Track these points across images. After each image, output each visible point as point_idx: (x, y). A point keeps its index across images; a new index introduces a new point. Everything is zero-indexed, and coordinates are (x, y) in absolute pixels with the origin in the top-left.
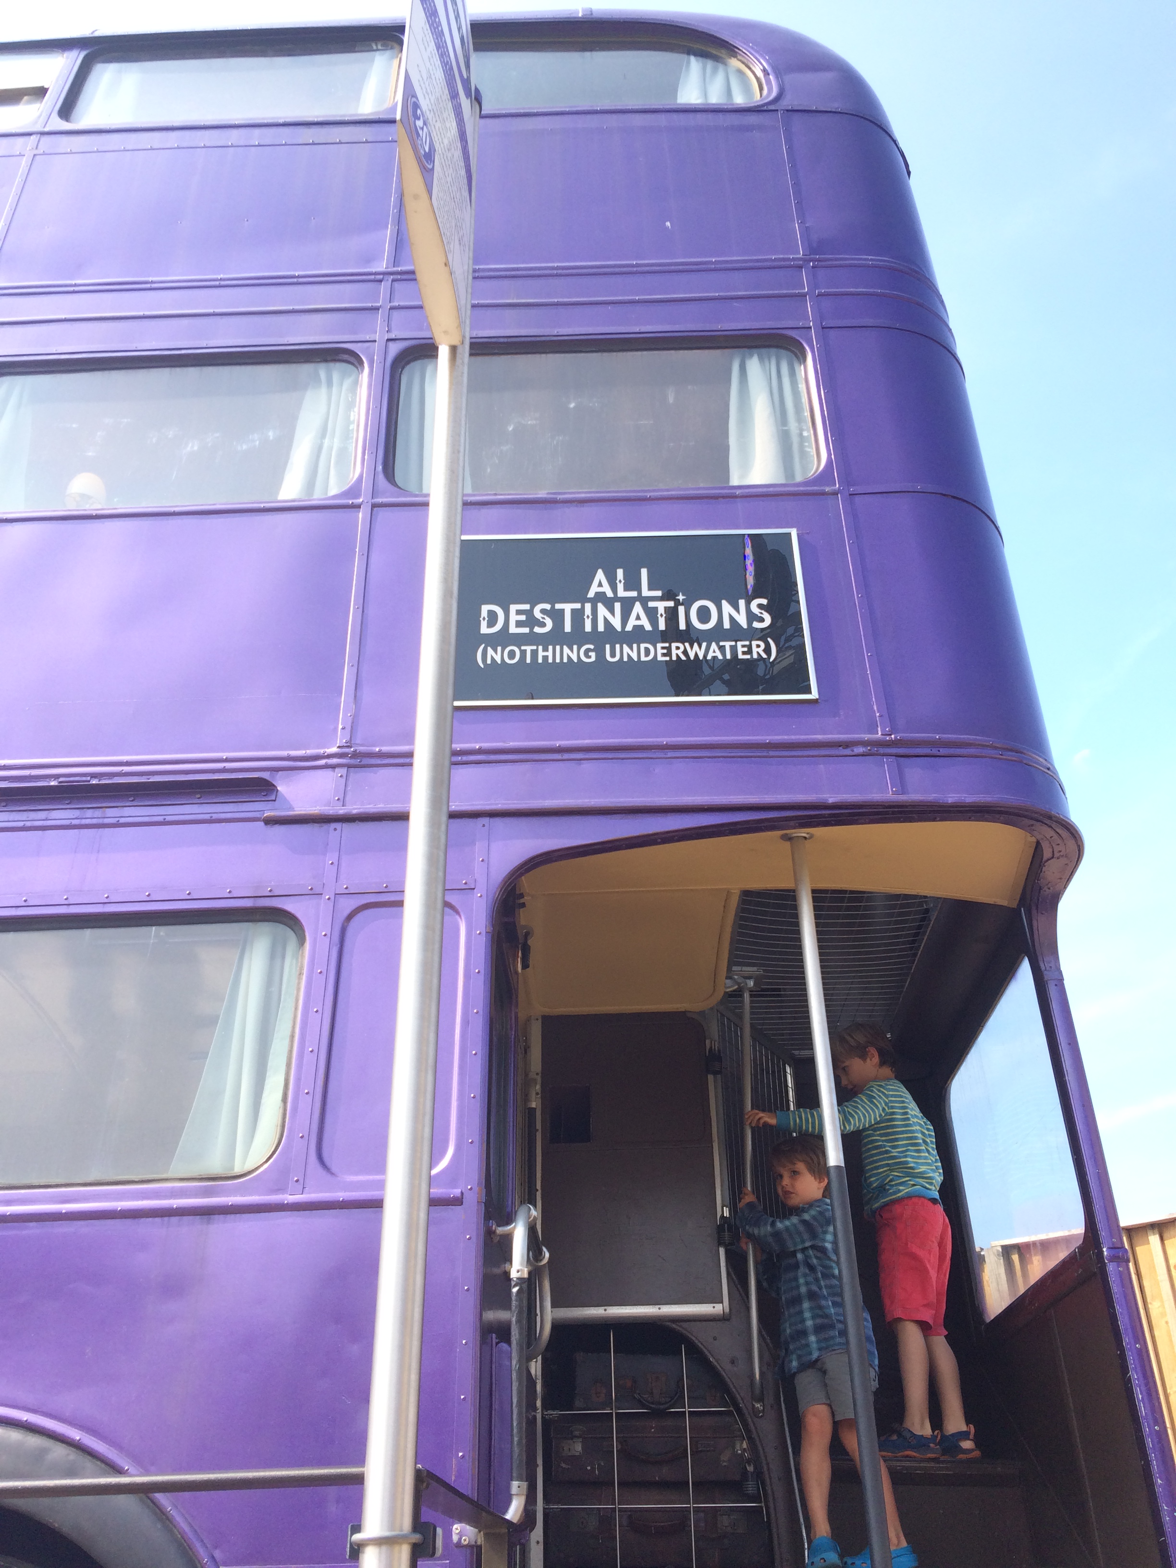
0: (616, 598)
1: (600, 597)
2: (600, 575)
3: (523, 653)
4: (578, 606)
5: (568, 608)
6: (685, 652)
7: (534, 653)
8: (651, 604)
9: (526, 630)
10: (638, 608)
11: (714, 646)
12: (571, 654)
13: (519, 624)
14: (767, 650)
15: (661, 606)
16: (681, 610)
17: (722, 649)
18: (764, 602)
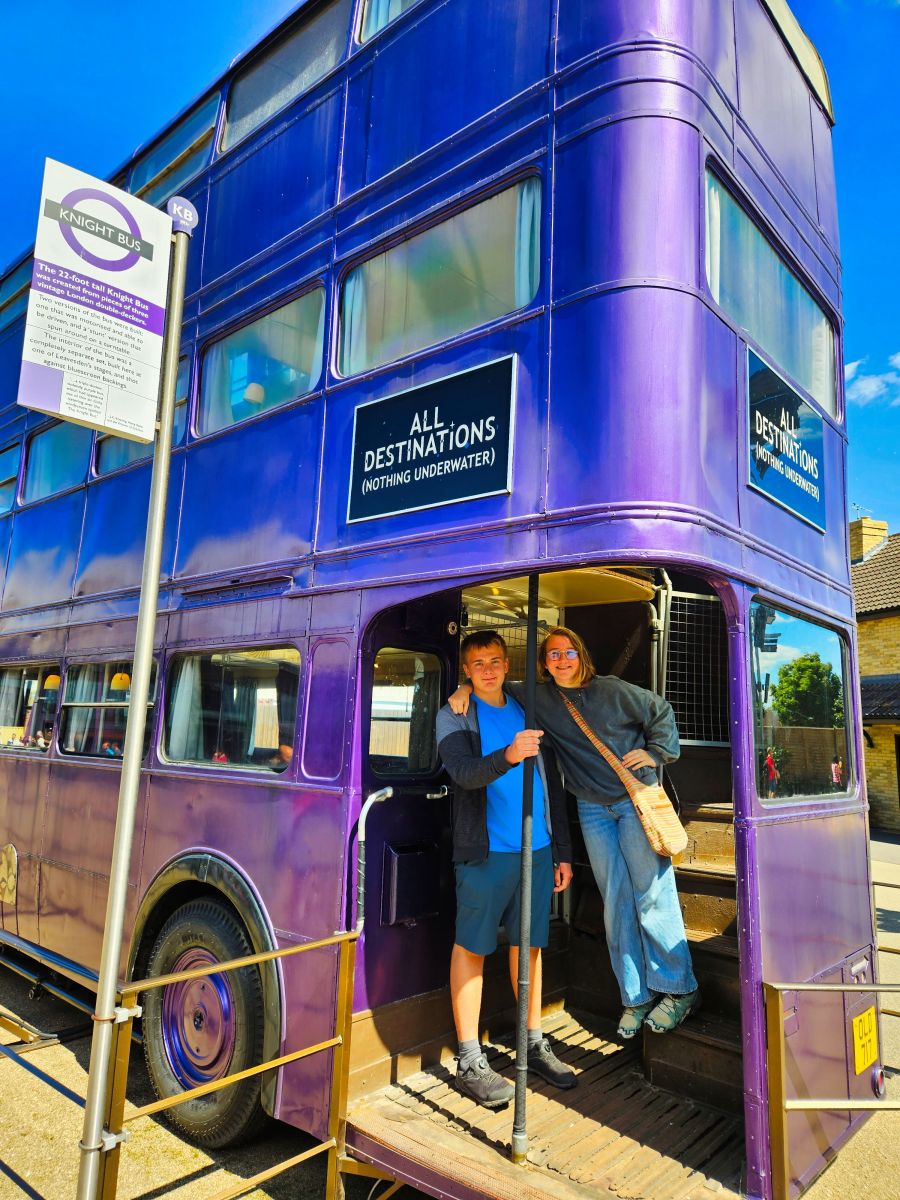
0: (423, 433)
1: (417, 435)
2: (417, 418)
3: (381, 481)
4: (404, 443)
5: (400, 445)
6: (450, 468)
7: (385, 480)
8: (438, 434)
9: (382, 465)
10: (432, 439)
11: (465, 460)
12: (401, 478)
13: (381, 462)
14: (490, 459)
15: (441, 434)
16: (452, 433)
17: (468, 460)
18: (492, 418)
